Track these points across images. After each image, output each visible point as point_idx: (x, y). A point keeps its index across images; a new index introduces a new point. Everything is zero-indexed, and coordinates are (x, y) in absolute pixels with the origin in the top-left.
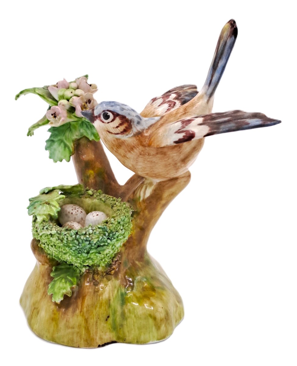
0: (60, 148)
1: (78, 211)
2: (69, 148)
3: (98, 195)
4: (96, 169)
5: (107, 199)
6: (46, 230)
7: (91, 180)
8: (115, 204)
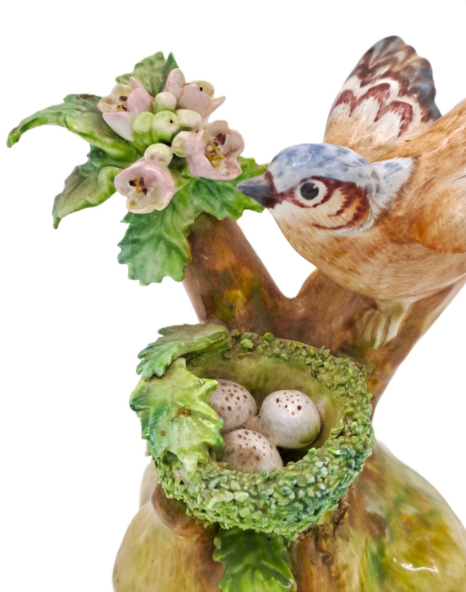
0: (158, 253)
1: (238, 398)
2: (178, 250)
3: (266, 347)
4: (245, 285)
5: (291, 353)
6: (217, 490)
7: (238, 311)
8: (323, 366)
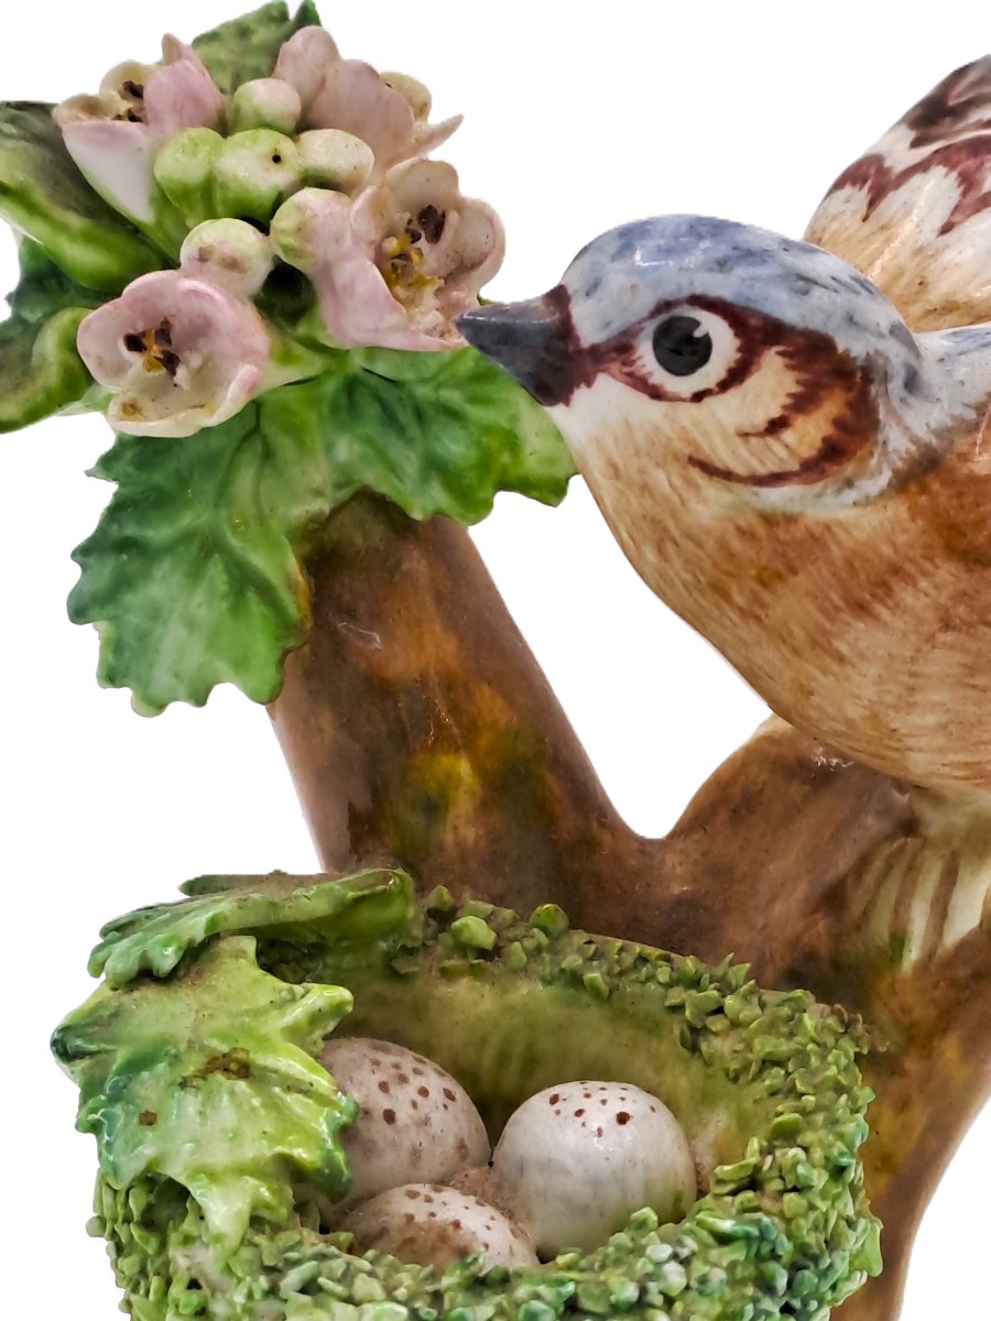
0: (199, 596)
1: (424, 1092)
2: (266, 592)
3: (539, 949)
5: (621, 974)
7: (455, 828)
8: (720, 1010)
